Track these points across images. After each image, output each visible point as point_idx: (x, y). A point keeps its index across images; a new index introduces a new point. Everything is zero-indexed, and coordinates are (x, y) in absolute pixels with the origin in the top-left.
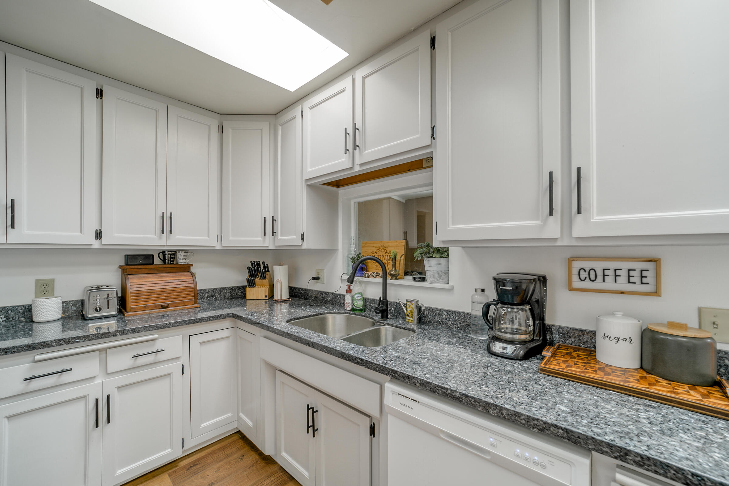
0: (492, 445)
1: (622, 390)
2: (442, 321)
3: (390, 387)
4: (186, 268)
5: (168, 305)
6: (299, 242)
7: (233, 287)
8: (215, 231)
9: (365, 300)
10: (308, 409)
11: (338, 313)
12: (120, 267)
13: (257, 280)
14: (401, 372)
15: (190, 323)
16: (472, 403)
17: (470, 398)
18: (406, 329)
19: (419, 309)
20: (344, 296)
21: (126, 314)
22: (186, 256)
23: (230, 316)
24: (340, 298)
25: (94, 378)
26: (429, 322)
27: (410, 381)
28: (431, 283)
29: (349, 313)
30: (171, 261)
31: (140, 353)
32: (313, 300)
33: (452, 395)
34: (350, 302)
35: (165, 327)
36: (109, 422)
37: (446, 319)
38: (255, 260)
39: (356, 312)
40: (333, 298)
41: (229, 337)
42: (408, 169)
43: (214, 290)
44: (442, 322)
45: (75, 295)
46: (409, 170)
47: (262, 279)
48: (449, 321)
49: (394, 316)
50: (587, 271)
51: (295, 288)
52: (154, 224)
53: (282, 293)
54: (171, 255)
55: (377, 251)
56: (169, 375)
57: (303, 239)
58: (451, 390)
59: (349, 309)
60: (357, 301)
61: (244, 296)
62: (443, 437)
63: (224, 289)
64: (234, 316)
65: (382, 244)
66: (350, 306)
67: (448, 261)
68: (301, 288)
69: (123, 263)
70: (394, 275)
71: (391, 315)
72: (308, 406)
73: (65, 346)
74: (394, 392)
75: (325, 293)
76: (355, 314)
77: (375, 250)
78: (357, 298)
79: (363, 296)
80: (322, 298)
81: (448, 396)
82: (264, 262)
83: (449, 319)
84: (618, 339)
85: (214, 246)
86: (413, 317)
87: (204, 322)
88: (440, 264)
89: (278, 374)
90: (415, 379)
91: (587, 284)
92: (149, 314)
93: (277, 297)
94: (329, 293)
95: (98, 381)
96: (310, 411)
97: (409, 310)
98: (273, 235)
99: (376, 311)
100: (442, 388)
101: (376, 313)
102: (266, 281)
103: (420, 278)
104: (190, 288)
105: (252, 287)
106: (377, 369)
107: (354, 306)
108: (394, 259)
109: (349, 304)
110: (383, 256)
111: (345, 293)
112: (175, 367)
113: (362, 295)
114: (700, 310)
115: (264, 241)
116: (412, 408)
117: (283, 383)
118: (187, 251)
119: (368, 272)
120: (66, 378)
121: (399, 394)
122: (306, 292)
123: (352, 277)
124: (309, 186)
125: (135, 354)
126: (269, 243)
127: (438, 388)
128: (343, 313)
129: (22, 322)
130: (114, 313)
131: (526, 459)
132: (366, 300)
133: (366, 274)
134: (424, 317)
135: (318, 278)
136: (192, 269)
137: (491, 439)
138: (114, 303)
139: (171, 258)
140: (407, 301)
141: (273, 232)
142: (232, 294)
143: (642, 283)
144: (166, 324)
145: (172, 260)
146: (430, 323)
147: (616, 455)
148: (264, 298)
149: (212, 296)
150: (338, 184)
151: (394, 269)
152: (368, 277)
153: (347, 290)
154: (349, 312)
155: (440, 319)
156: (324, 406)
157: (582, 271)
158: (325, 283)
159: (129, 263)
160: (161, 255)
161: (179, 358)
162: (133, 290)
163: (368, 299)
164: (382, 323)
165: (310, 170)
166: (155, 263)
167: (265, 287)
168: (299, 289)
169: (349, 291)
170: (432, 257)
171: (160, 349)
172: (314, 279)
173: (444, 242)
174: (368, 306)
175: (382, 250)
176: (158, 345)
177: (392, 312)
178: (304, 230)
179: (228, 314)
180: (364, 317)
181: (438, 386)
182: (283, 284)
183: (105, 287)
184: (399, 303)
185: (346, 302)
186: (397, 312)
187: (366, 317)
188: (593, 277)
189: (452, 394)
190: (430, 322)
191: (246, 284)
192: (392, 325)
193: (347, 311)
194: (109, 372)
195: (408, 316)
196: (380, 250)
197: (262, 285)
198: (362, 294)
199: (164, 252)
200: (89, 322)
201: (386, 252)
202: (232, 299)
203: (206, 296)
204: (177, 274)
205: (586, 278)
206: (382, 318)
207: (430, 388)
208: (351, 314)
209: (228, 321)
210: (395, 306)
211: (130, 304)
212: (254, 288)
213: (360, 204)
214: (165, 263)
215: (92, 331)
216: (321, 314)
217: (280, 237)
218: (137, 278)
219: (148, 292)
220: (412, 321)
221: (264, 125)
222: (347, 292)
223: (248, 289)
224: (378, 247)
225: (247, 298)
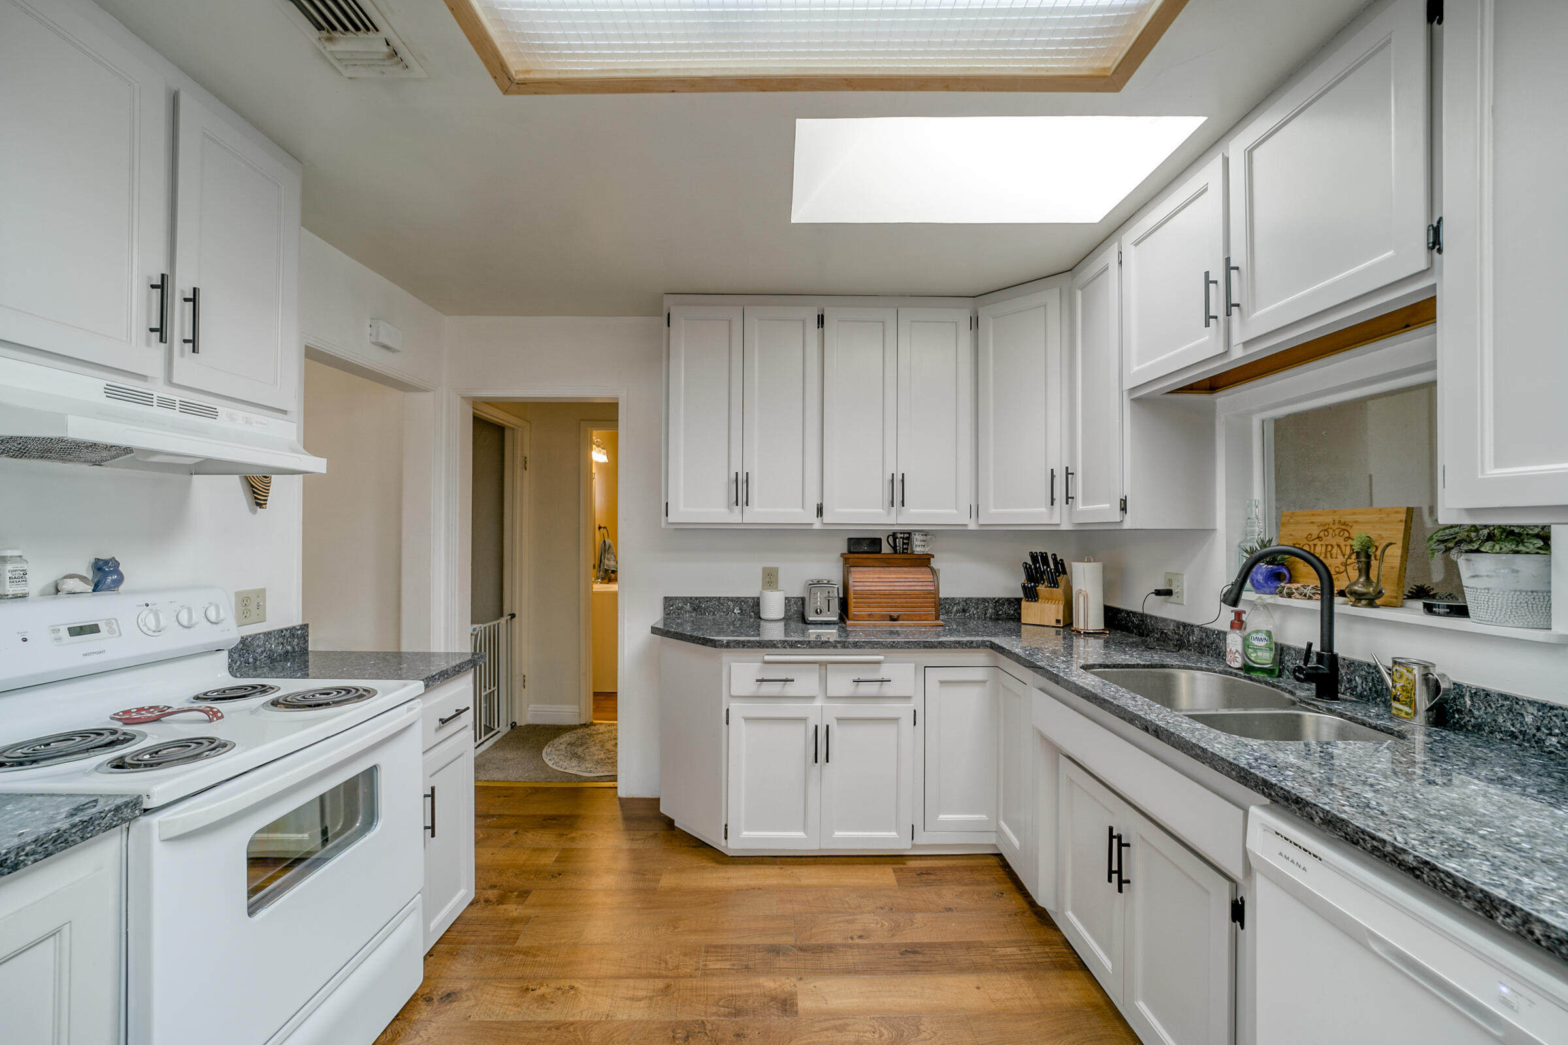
0: (1505, 1002)
2: (1521, 732)
3: (1261, 817)
4: (924, 561)
5: (898, 616)
6: (1116, 516)
7: (999, 599)
8: (967, 499)
9: (1281, 651)
10: (1111, 837)
11: (1208, 670)
12: (842, 555)
13: (1042, 589)
14: (1282, 788)
15: (925, 647)
16: (1446, 887)
17: (1442, 875)
18: (1382, 731)
19: (1434, 687)
20: (1225, 633)
21: (848, 622)
22: (925, 541)
23: (986, 646)
24: (1219, 639)
25: (813, 698)
26: (1473, 727)
27: (1300, 809)
28: (1481, 621)
29: (1236, 675)
30: (904, 549)
31: (862, 678)
32: (1158, 639)
33: (1397, 858)
34: (1240, 650)
35: (892, 647)
36: (827, 761)
37: (1538, 729)
38: (1038, 549)
39: (1254, 675)
40: (1202, 639)
41: (984, 682)
42: (1404, 325)
43: (967, 600)
44: (1524, 735)
45: (797, 592)
46: (1407, 326)
47: (1051, 587)
48: (1550, 734)
49: (1361, 696)
51: (1119, 611)
52: (880, 491)
53: (1090, 616)
54: (903, 538)
55: (1321, 534)
56: (897, 719)
57: (1124, 509)
58: (1394, 847)
59: (1238, 665)
60: (1256, 650)
61: (1017, 618)
62: (1378, 951)
63: (984, 600)
64: (994, 647)
65: (1337, 518)
66: (1240, 659)
67: (1549, 564)
68: (1131, 612)
69: (845, 551)
70: (1363, 594)
71: (1351, 694)
72: (1111, 829)
73: (789, 650)
74: (1266, 828)
75: (1185, 625)
76: (1250, 679)
77: (1315, 531)
78: (1255, 643)
79: (1274, 640)
80: (1177, 636)
81: (1388, 859)
82: (1055, 555)
83: (1550, 729)
85: (966, 525)
86: (1411, 703)
87: (945, 648)
89: (1065, 764)
90: (1311, 808)
92: (875, 626)
93: (1079, 624)
94: (1192, 626)
95: (818, 703)
96: (1115, 841)
97: (1398, 685)
98: (1067, 503)
99: (1297, 674)
100: (1373, 838)
101: (1298, 679)
102: (1059, 592)
103: (1448, 607)
104: (930, 592)
105: (1032, 601)
106: (1234, 773)
107: (1251, 660)
108: (1362, 555)
109: (1237, 655)
110: (1338, 546)
111: (1226, 628)
112: (903, 711)
113: (1271, 638)
115: (1051, 514)
116: (1305, 869)
117: (1071, 780)
118: (925, 533)
119: (1289, 585)
120: (790, 689)
121: (1278, 834)
122: (1143, 621)
123: (1235, 591)
124: (1137, 401)
125: (856, 679)
126: (1060, 518)
127: (1362, 836)
128: (1220, 673)
129: (751, 617)
130: (835, 619)
132: (1282, 649)
133: (1283, 587)
134: (1459, 712)
135: (1169, 593)
136: (934, 564)
137: (1503, 988)
138: (835, 604)
139: (904, 543)
140: (1395, 663)
141: (1068, 498)
142: (998, 612)
144: (894, 642)
145: (905, 547)
146: (1479, 730)
148: (1054, 624)
149: (964, 611)
150: (1213, 385)
151: (1362, 580)
152: (1290, 595)
153: (1232, 623)
154: (1235, 671)
155: (1513, 725)
156: (1143, 838)
158: (1185, 603)
159: (852, 550)
160: (891, 540)
161: (909, 697)
162: (856, 588)
163: (1289, 648)
164: (1314, 705)
165: (1136, 369)
166: (883, 552)
167: (1057, 602)
168: (1128, 613)
169: (1238, 623)
170: (1478, 551)
171: (885, 679)
172: (1158, 593)
173: (1470, 511)
174: (1289, 664)
175: (1337, 532)
176: (885, 671)
177: (1356, 687)
178: (1127, 492)
179: (983, 642)
180: (1273, 687)
181: (1363, 832)
182: (1091, 599)
183: (826, 582)
184: (1376, 667)
185: (1228, 650)
186: (1370, 689)
187: (1278, 687)
189: (1397, 855)
190: (1478, 727)
191: (1021, 595)
192: (1341, 715)
193: (1230, 670)
194: (828, 695)
195: (1396, 699)
196: (1331, 531)
197: (1050, 599)
198: (1269, 634)
199: (894, 535)
200: (809, 626)
202: (998, 619)
203: (955, 609)
204: (912, 569)
206: (1320, 694)
207: (1345, 833)
208: (1241, 677)
209: (983, 654)
210: (1364, 673)
211: (853, 610)
212: (1036, 603)
213: (1278, 422)
214: (896, 552)
215: (812, 638)
216: (1163, 666)
217: (1080, 506)
218: (860, 571)
219: (874, 594)
220: (1407, 714)
221: (1050, 297)
222: (1232, 626)
223: (1024, 603)
224: (1326, 525)
225: (1024, 620)
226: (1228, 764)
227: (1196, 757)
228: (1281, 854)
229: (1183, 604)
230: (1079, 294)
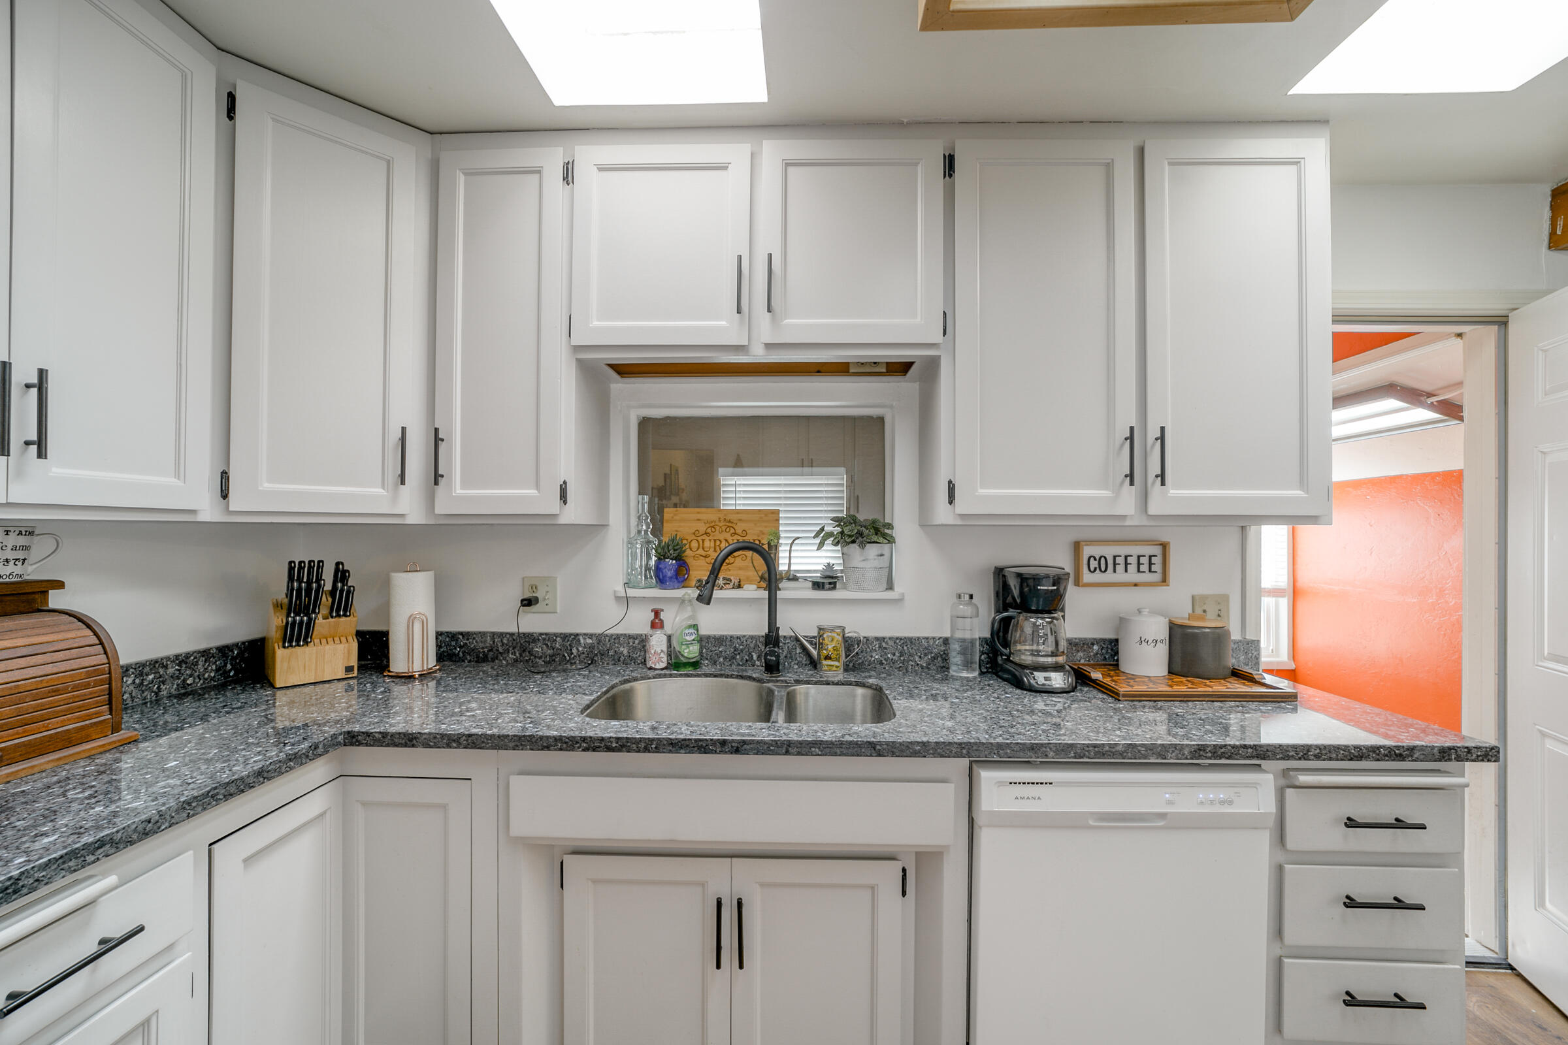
1: (1206, 697)
3: (993, 777)
4: (29, 599)
6: (551, 505)
9: (702, 640)
16: (1142, 754)
17: (1139, 748)
23: (339, 743)
24: (619, 643)
33: (1111, 752)
34: (665, 649)
42: (816, 370)
46: (819, 372)
47: (337, 616)
50: (1098, 559)
53: (415, 652)
55: (709, 530)
56: (144, 1024)
57: (564, 498)
59: (665, 665)
60: (689, 645)
61: (262, 677)
62: (1093, 824)
65: (722, 517)
66: (665, 659)
67: (891, 550)
74: (999, 783)
75: (565, 637)
77: (702, 528)
78: (688, 638)
80: (550, 651)
81: (1106, 756)
82: (341, 564)
84: (1156, 642)
86: (838, 658)
88: (882, 555)
90: (1046, 748)
91: (1098, 577)
93: (412, 664)
97: (830, 647)
98: (436, 483)
100: (1095, 746)
102: (348, 625)
105: (297, 645)
107: (682, 655)
109: (662, 655)
110: (726, 540)
111: (646, 630)
113: (698, 630)
114: (1193, 597)
116: (1039, 798)
117: (598, 881)
121: (1011, 783)
124: (580, 363)
126: (410, 505)
127: (1087, 749)
131: (1212, 802)
135: (535, 601)
137: (1167, 796)
140: (821, 630)
141: (436, 475)
143: (1150, 571)
147: (1300, 756)
150: (624, 370)
153: (652, 623)
154: (662, 672)
155: (881, 656)
157: (1092, 559)
158: (558, 612)
165: (592, 325)
167: (343, 639)
169: (659, 623)
172: (527, 602)
175: (724, 528)
177: (785, 656)
178: (568, 477)
181: (1088, 746)
184: (795, 638)
185: (652, 652)
188: (1103, 568)
189: (1111, 749)
195: (828, 658)
196: (718, 528)
197: (328, 638)
198: (696, 627)
201: (735, 534)
205: (1095, 569)
208: (676, 676)
212: (305, 649)
217: (457, 490)
220: (836, 667)
222: (653, 626)
224: (712, 522)
225: (279, 683)
226: (955, 746)
227: (915, 754)
228: (1017, 798)
229: (556, 613)
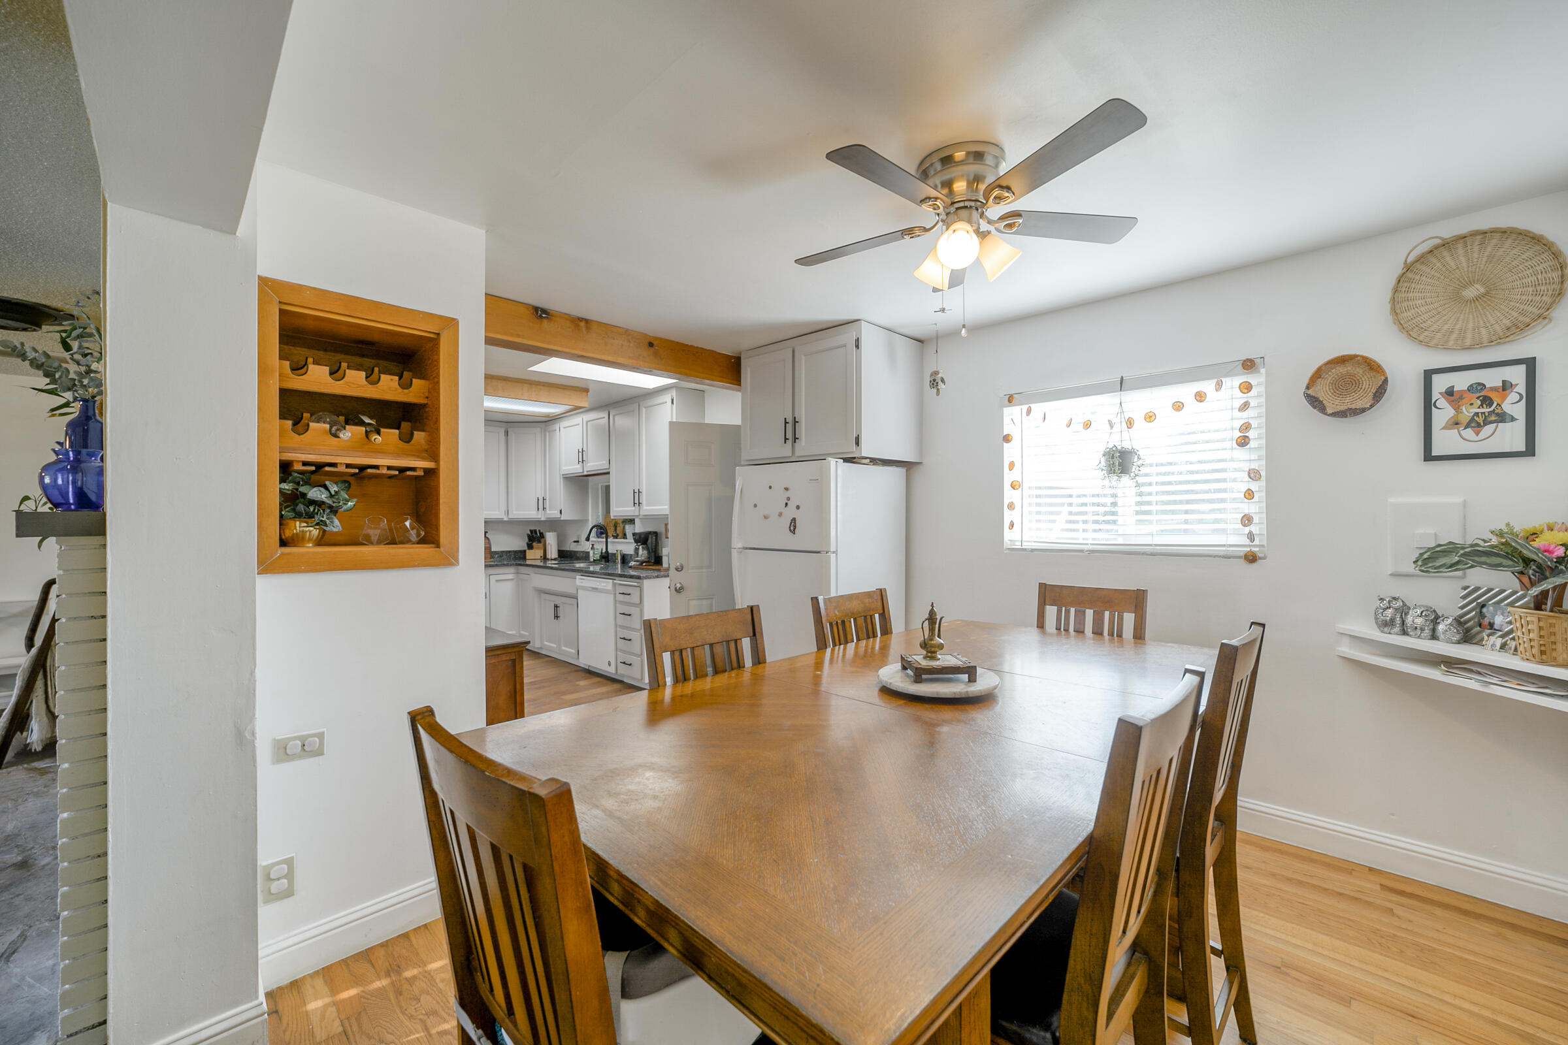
6: (559, 515)
7: (517, 550)
8: (503, 507)
13: (535, 544)
20: (589, 552)
38: (533, 528)
41: (512, 579)
43: (503, 552)
47: (538, 543)
51: (562, 550)
53: (553, 553)
57: (561, 513)
61: (524, 558)
63: (510, 552)
64: (517, 564)
66: (593, 558)
82: (539, 530)
85: (503, 519)
93: (549, 556)
98: (543, 510)
102: (541, 545)
105: (531, 550)
115: (538, 513)
117: (545, 598)
122: (569, 553)
124: (564, 478)
126: (541, 516)
135: (578, 542)
136: (488, 536)
141: (544, 508)
142: (517, 556)
148: (539, 558)
149: (501, 557)
165: (563, 467)
167: (540, 549)
168: (567, 551)
172: (575, 542)
178: (562, 508)
182: (553, 547)
185: (590, 556)
191: (526, 548)
197: (538, 548)
202: (516, 559)
203: (497, 555)
209: (513, 568)
217: (548, 512)
221: (537, 431)
223: (527, 551)
225: (527, 558)
229: (581, 545)
230: (547, 434)
